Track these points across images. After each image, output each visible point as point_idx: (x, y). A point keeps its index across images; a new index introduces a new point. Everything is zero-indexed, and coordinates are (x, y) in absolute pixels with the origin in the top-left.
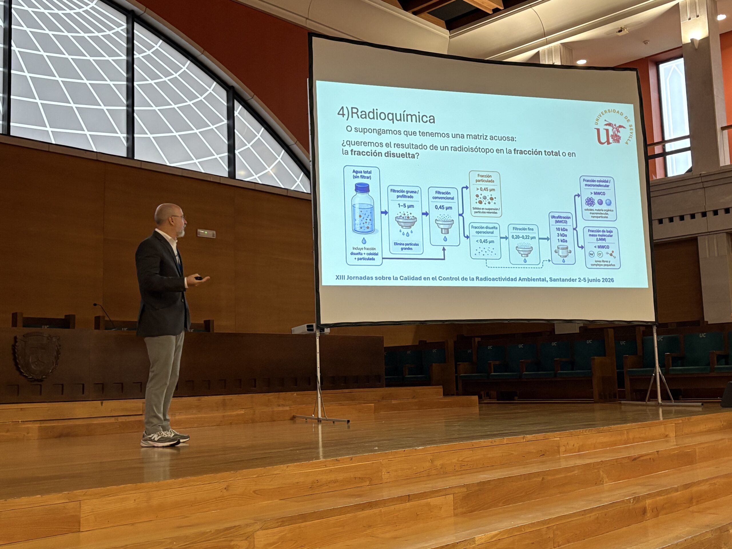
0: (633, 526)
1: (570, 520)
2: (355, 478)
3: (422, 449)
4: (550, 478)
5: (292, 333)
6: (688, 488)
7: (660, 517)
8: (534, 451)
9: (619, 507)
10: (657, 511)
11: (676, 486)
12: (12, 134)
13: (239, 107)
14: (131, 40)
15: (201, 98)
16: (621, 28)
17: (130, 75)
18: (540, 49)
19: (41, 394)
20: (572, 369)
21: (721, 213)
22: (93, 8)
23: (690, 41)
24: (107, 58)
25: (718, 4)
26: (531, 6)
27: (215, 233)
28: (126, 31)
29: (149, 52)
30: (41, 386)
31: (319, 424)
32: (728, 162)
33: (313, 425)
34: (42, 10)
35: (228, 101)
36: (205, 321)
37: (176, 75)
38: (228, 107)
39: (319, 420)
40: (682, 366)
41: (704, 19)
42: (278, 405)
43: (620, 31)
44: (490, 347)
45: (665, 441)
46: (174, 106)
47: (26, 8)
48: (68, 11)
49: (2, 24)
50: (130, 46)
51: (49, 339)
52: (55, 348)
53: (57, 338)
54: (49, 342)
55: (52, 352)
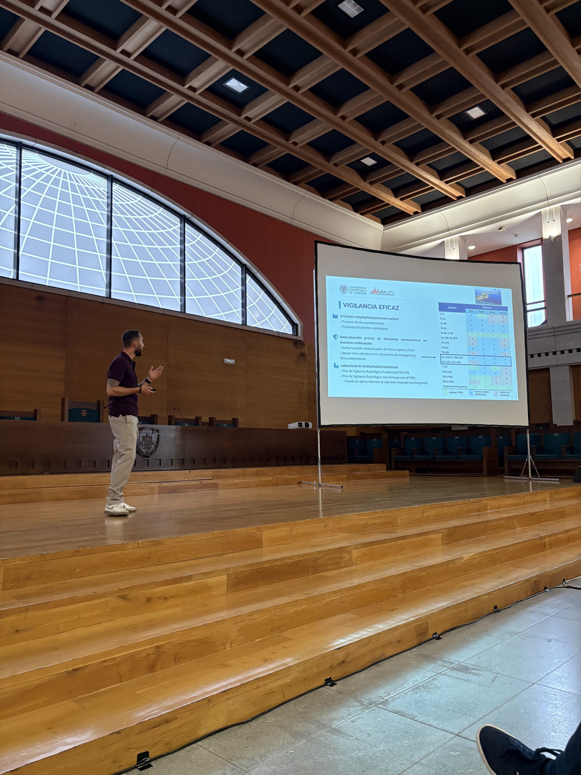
0: (539, 553)
1: (506, 549)
4: (489, 524)
5: (289, 428)
6: (568, 532)
7: (553, 549)
8: (474, 508)
9: (532, 542)
10: (551, 545)
11: (561, 531)
12: (113, 296)
13: (249, 278)
14: (183, 235)
15: (226, 272)
16: (501, 227)
17: (183, 258)
18: (445, 239)
19: (148, 466)
20: (468, 454)
21: (566, 352)
22: (159, 214)
23: (548, 237)
24: (168, 247)
25: (568, 212)
26: (440, 211)
27: (234, 361)
28: (180, 229)
29: (194, 242)
30: (148, 460)
31: (319, 488)
32: (572, 319)
33: (315, 488)
34: (130, 216)
35: (242, 274)
36: (233, 419)
37: (210, 257)
38: (242, 278)
39: (320, 485)
40: (542, 454)
41: (558, 223)
42: (289, 475)
43: (500, 229)
44: (413, 439)
45: (545, 504)
46: (209, 278)
47: (120, 215)
48: (145, 216)
49: (105, 226)
50: (183, 238)
51: (153, 431)
52: (156, 437)
53: (158, 431)
54: (153, 433)
55: (155, 439)
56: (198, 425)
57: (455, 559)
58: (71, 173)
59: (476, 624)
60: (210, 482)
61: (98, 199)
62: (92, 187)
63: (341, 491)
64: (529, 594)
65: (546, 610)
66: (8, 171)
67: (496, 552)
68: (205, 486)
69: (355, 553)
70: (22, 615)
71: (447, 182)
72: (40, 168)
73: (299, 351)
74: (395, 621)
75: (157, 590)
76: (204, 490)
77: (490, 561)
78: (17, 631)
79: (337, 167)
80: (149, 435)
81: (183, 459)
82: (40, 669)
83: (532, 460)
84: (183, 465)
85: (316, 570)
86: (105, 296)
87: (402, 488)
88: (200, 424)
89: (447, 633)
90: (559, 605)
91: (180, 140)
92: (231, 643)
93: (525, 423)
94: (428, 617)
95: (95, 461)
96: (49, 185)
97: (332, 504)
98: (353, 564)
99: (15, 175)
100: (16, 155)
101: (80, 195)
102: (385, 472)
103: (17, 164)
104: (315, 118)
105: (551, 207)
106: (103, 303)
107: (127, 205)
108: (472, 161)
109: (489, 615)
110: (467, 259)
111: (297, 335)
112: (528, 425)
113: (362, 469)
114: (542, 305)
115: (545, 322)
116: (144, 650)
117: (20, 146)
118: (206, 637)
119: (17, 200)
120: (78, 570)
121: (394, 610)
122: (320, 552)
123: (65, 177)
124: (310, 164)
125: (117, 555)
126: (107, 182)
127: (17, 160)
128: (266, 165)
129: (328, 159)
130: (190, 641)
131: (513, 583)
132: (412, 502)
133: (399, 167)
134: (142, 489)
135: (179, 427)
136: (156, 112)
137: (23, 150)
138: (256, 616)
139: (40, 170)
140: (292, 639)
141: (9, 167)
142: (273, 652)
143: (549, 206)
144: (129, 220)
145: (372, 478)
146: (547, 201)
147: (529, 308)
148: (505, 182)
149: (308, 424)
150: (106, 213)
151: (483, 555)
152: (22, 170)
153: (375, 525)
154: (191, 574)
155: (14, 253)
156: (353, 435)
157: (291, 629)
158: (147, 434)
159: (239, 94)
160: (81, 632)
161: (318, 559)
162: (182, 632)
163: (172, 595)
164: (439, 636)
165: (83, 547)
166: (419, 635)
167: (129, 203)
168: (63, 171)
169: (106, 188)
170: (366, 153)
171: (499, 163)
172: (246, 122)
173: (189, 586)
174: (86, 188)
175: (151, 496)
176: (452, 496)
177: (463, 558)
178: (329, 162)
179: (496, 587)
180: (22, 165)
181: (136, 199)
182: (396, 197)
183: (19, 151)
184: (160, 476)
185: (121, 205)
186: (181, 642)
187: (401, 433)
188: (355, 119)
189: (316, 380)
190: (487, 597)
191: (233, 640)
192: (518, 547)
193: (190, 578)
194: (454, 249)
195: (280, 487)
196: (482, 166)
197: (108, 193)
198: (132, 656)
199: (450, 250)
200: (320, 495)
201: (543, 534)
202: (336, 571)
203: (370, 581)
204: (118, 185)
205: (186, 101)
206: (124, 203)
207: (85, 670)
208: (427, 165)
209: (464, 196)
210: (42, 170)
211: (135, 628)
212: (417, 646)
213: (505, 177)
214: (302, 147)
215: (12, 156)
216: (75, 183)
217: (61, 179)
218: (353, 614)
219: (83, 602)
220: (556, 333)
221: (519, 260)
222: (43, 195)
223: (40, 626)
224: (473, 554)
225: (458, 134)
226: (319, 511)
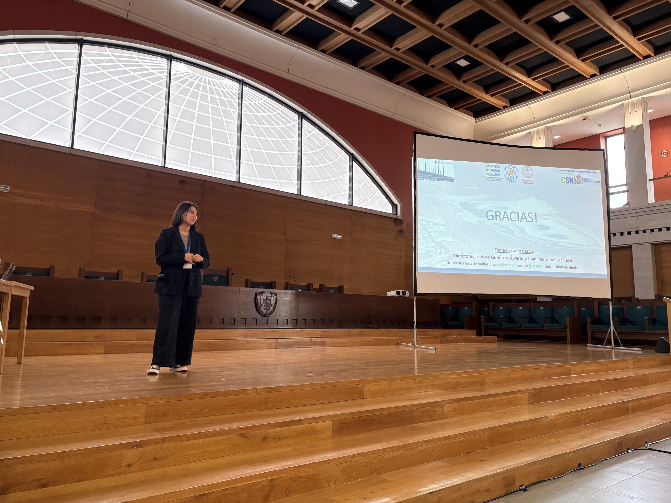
0: (622, 416)
1: (592, 411)
2: (475, 381)
3: (506, 368)
4: (573, 388)
5: (388, 295)
6: (650, 398)
7: (635, 413)
8: (559, 372)
9: (616, 406)
10: (634, 410)
11: (643, 397)
12: (241, 181)
13: (355, 165)
14: (301, 129)
15: (336, 160)
16: (585, 118)
17: (300, 148)
18: (532, 130)
19: (267, 324)
20: (553, 323)
21: (648, 232)
22: (281, 112)
23: (630, 127)
24: (288, 139)
25: (649, 105)
26: (527, 105)
27: (341, 236)
28: (298, 124)
29: (309, 135)
30: (267, 319)
31: (415, 349)
32: (653, 201)
33: (411, 350)
34: (256, 114)
35: (350, 162)
36: (339, 286)
37: (323, 148)
38: (349, 165)
39: (415, 347)
40: (625, 325)
41: (639, 113)
42: (388, 337)
43: (584, 120)
44: (501, 308)
45: (628, 371)
46: (321, 165)
47: (249, 113)
48: (269, 114)
49: (236, 122)
50: (300, 132)
51: (272, 295)
52: (275, 299)
53: (276, 295)
54: (272, 296)
55: (273, 301)
56: (310, 290)
57: (541, 418)
58: (210, 79)
59: (561, 479)
60: (318, 340)
61: (230, 99)
62: (227, 90)
63: (435, 353)
64: (612, 454)
65: (629, 469)
66: (161, 78)
67: (580, 413)
68: (315, 344)
69: (447, 408)
70: (160, 446)
71: (534, 79)
72: (186, 76)
73: (398, 228)
74: (484, 471)
75: (272, 430)
76: (314, 346)
77: (574, 421)
78: (155, 459)
79: (435, 68)
80: (268, 298)
81: (296, 320)
82: (173, 492)
83: (615, 330)
84: (296, 324)
85: (412, 421)
86: (235, 181)
87: (491, 351)
88: (311, 290)
89: (533, 486)
90: (642, 465)
91: (300, 49)
92: (335, 481)
93: (608, 295)
94: (514, 469)
95: (223, 319)
96: (192, 89)
97: (427, 364)
98: (445, 417)
99: (166, 81)
100: (167, 65)
101: (216, 96)
102: (475, 337)
103: (167, 73)
104: (416, 27)
105: (633, 99)
106: (233, 187)
107: (254, 104)
108: (558, 60)
109: (574, 472)
110: (552, 147)
111: (396, 214)
112: (610, 298)
113: (454, 334)
114: (625, 188)
115: (628, 204)
116: (260, 482)
117: (170, 58)
118: (313, 474)
119: (167, 102)
120: (206, 410)
121: (483, 461)
122: (415, 405)
123: (205, 82)
124: (411, 67)
125: (239, 399)
126: (238, 85)
127: (167, 69)
128: (373, 68)
129: (427, 62)
130: (299, 477)
131: (597, 443)
132: (500, 364)
133: (490, 67)
134: (262, 343)
135: (294, 291)
136: (280, 27)
137: (172, 61)
138: (357, 459)
139: (185, 78)
140: (389, 481)
141: (161, 75)
142: (373, 491)
143: (631, 98)
144: (256, 117)
145: (463, 342)
146: (629, 94)
147: (611, 191)
148: (589, 77)
149: (405, 292)
150: (237, 111)
151: (567, 416)
152: (172, 77)
153: (466, 383)
154: (302, 418)
155: (163, 144)
156: (446, 303)
157: (388, 472)
158: (267, 297)
159: (351, 9)
160: (208, 463)
161: (414, 411)
162: (293, 469)
163: (284, 436)
164: (525, 488)
165: (211, 390)
166: (507, 486)
167: (256, 103)
168: (204, 77)
169: (238, 90)
170: (460, 56)
171: (583, 61)
172: (355, 32)
173: (299, 429)
174: (222, 91)
175: (269, 350)
176: (538, 360)
177: (548, 418)
178: (427, 65)
179: (580, 446)
180: (172, 73)
181: (262, 99)
182: (487, 94)
183: (169, 62)
184: (277, 333)
185: (250, 104)
186: (291, 477)
187: (491, 302)
188: (451, 26)
189: (413, 253)
190: (572, 454)
191: (337, 479)
192: (601, 410)
193: (300, 422)
194: (540, 139)
195: (380, 347)
196: (567, 64)
197: (239, 94)
198: (250, 486)
199: (536, 140)
200: (416, 355)
201: (626, 399)
202: (429, 423)
203: (461, 433)
204: (248, 88)
205: (306, 16)
206: (252, 103)
207: (209, 496)
208: (516, 64)
209: (550, 91)
210: (187, 77)
211: (252, 463)
212: (505, 496)
213: (589, 73)
214: (404, 52)
215: (163, 66)
216: (212, 87)
217: (202, 84)
218: (445, 462)
219: (210, 437)
220: (638, 214)
221: (602, 147)
222: (187, 98)
223: (174, 456)
224: (558, 414)
225: (545, 37)
226: (414, 369)
